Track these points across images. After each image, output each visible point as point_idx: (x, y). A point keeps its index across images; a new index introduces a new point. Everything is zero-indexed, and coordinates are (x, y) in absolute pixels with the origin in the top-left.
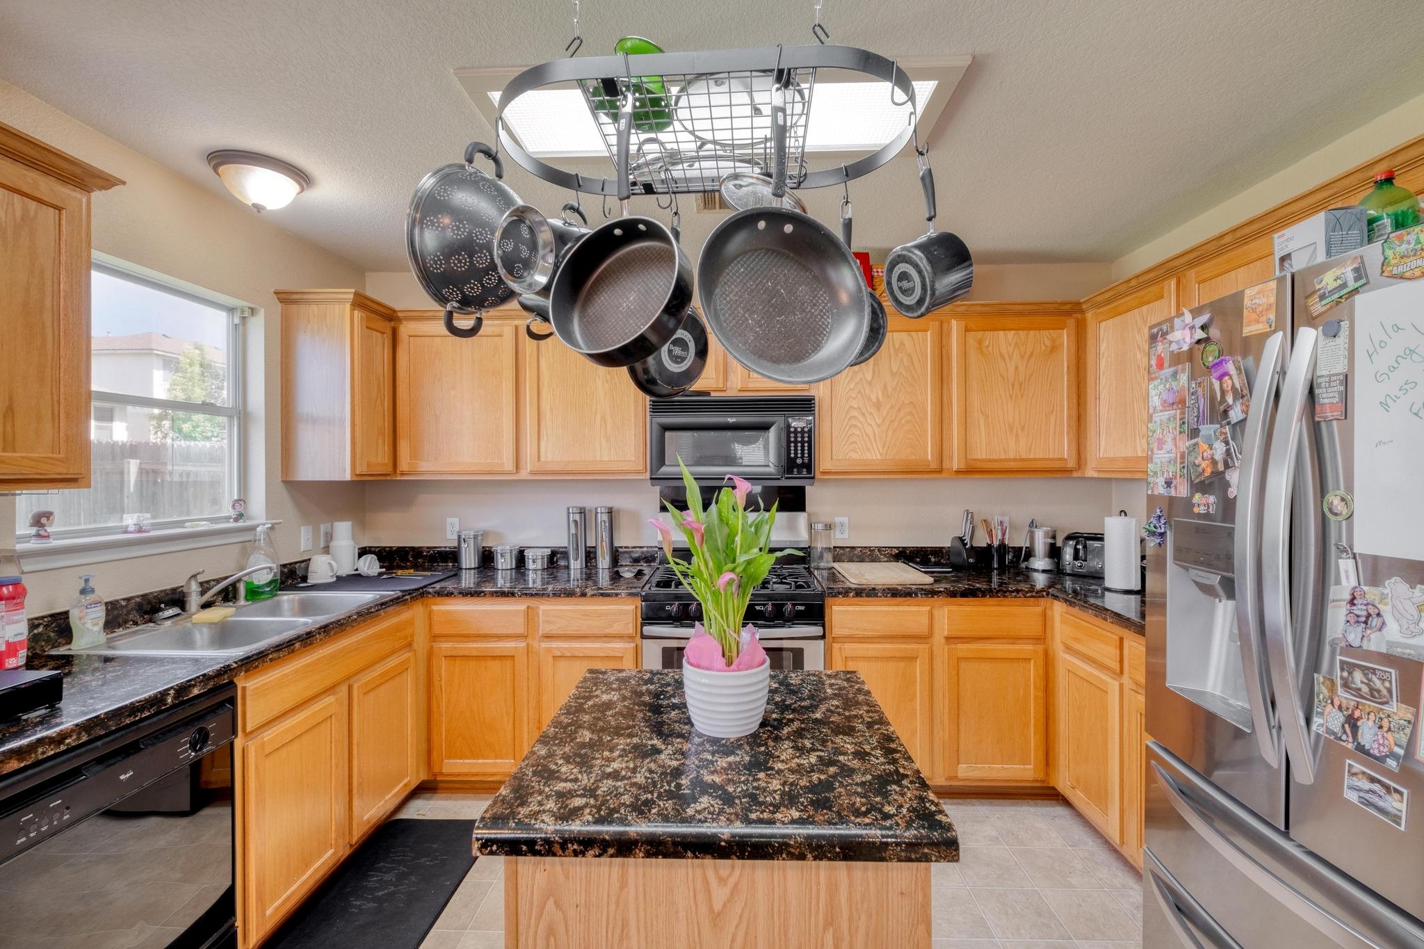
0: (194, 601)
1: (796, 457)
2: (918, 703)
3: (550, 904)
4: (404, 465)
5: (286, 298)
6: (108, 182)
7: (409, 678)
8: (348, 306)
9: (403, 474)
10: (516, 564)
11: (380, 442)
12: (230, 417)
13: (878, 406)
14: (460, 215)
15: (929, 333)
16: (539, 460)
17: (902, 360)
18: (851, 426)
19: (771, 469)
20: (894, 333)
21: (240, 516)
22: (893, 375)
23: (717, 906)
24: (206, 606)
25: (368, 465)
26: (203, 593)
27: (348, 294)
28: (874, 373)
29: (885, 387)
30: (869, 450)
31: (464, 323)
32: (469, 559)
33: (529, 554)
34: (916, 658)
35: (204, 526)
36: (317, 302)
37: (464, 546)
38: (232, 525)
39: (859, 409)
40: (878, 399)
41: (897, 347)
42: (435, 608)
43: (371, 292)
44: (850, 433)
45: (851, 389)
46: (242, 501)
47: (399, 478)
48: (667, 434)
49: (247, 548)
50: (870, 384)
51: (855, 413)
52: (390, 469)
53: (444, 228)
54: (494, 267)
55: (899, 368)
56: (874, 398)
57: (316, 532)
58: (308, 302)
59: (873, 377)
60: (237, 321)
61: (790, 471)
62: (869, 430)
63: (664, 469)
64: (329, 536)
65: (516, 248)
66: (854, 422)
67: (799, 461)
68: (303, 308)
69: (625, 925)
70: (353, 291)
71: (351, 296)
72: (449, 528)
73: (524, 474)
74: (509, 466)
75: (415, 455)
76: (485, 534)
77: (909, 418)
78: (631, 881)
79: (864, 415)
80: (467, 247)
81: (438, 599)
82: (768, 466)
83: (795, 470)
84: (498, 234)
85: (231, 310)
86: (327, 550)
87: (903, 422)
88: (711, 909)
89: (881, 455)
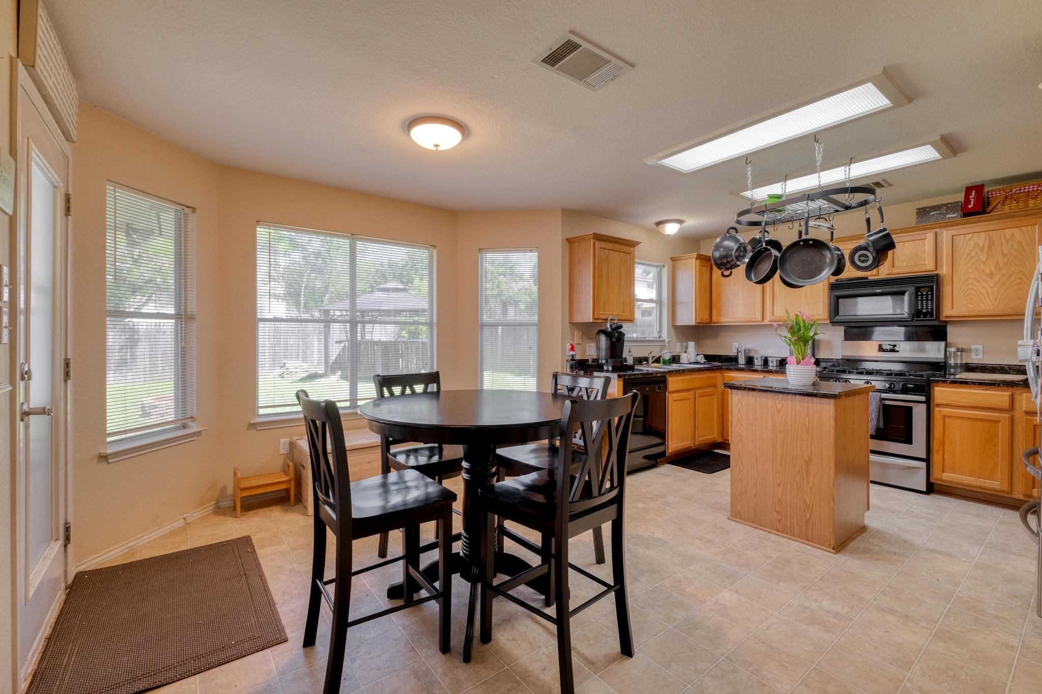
0: (651, 361)
1: (922, 308)
2: (1000, 447)
3: (739, 404)
4: (714, 319)
5: (674, 260)
6: (638, 243)
7: (715, 398)
8: (694, 259)
9: (714, 323)
10: (764, 363)
11: (705, 310)
12: (657, 304)
13: (991, 275)
14: (725, 248)
15: (1037, 226)
16: (773, 315)
17: (1012, 245)
18: (969, 289)
19: (906, 315)
20: (1005, 230)
21: (660, 337)
22: (1004, 255)
23: (778, 409)
24: (653, 363)
25: (701, 319)
26: (652, 359)
27: (695, 255)
28: (988, 255)
29: (998, 263)
30: (983, 303)
31: (727, 273)
32: (742, 361)
33: (770, 359)
34: (999, 421)
35: (651, 339)
36: (684, 259)
37: (740, 354)
38: (658, 339)
39: (975, 278)
40: (991, 271)
41: (1008, 238)
42: (725, 374)
43: (702, 253)
44: (968, 293)
45: (969, 267)
46: (660, 332)
47: (712, 325)
48: (840, 300)
49: (662, 347)
50: (984, 263)
51: (971, 281)
52: (709, 321)
53: (721, 251)
54: (733, 260)
55: (1010, 251)
56: (988, 271)
57: (682, 345)
58: (681, 260)
59: (987, 258)
60: (659, 270)
61: (918, 316)
62: (983, 291)
63: (837, 318)
64: (686, 348)
65: (740, 253)
66: (971, 287)
67: (925, 311)
68: (679, 262)
69: (756, 410)
70: (696, 254)
71: (696, 256)
72: (734, 347)
73: (766, 322)
74: (759, 318)
75: (719, 315)
76: (749, 350)
77: (1018, 281)
78: (758, 401)
79: (979, 282)
80: (726, 256)
81: (727, 371)
82: (903, 314)
83: (922, 316)
84: (734, 251)
85: (657, 266)
86: (686, 352)
87: (1013, 284)
88: (777, 409)
89: (994, 305)
